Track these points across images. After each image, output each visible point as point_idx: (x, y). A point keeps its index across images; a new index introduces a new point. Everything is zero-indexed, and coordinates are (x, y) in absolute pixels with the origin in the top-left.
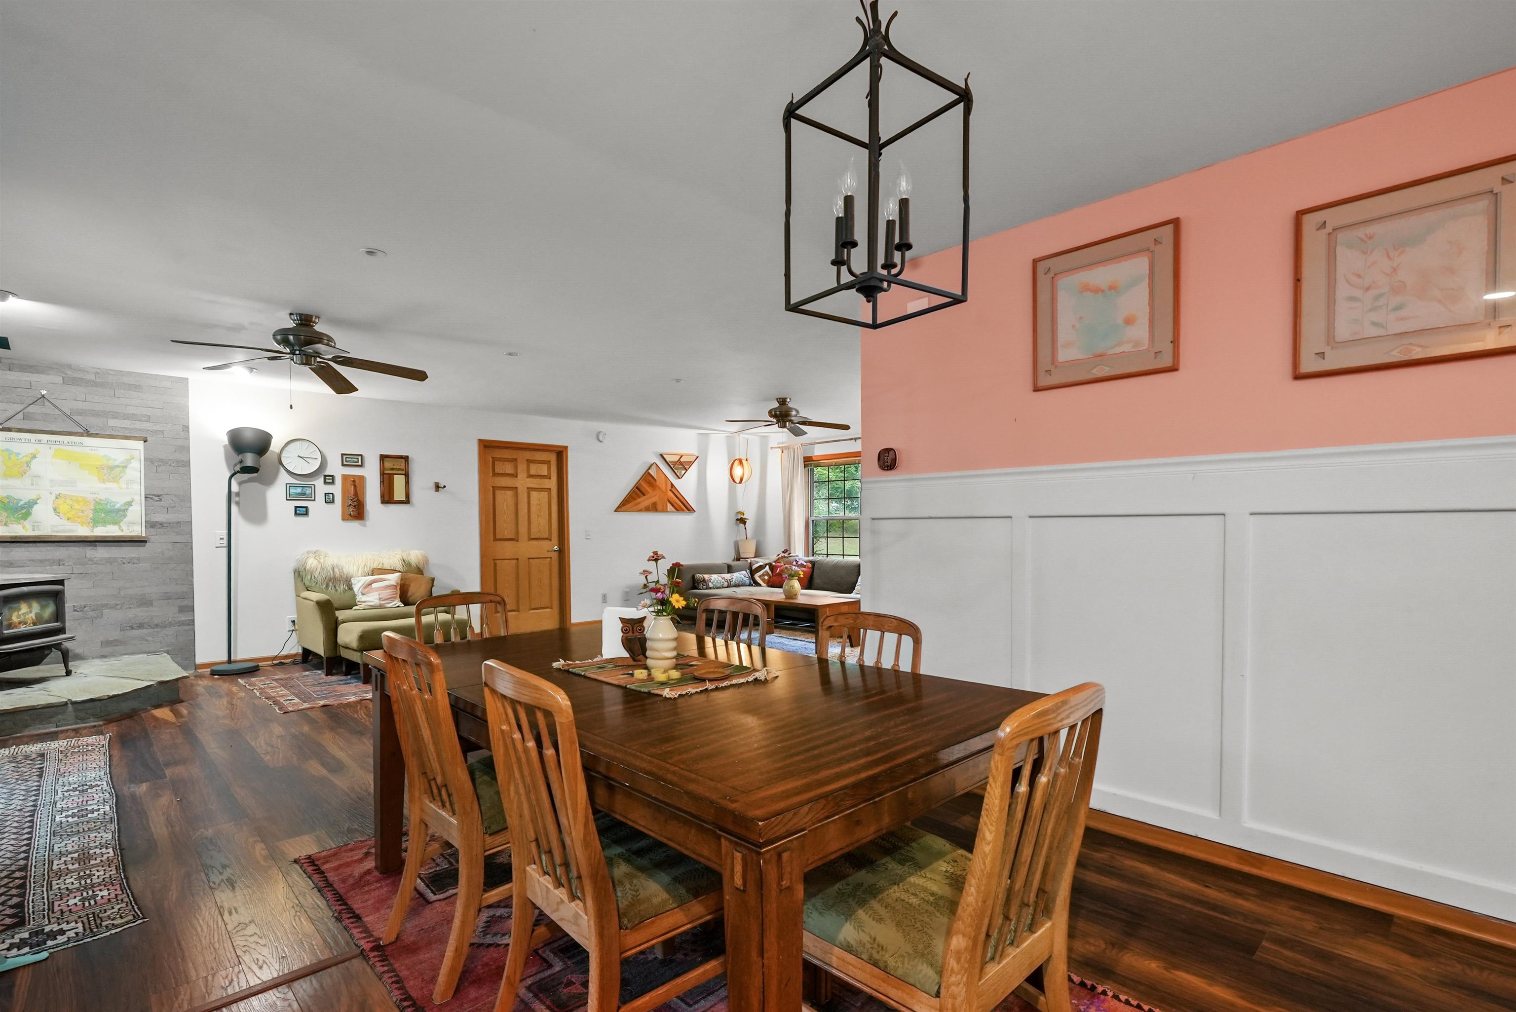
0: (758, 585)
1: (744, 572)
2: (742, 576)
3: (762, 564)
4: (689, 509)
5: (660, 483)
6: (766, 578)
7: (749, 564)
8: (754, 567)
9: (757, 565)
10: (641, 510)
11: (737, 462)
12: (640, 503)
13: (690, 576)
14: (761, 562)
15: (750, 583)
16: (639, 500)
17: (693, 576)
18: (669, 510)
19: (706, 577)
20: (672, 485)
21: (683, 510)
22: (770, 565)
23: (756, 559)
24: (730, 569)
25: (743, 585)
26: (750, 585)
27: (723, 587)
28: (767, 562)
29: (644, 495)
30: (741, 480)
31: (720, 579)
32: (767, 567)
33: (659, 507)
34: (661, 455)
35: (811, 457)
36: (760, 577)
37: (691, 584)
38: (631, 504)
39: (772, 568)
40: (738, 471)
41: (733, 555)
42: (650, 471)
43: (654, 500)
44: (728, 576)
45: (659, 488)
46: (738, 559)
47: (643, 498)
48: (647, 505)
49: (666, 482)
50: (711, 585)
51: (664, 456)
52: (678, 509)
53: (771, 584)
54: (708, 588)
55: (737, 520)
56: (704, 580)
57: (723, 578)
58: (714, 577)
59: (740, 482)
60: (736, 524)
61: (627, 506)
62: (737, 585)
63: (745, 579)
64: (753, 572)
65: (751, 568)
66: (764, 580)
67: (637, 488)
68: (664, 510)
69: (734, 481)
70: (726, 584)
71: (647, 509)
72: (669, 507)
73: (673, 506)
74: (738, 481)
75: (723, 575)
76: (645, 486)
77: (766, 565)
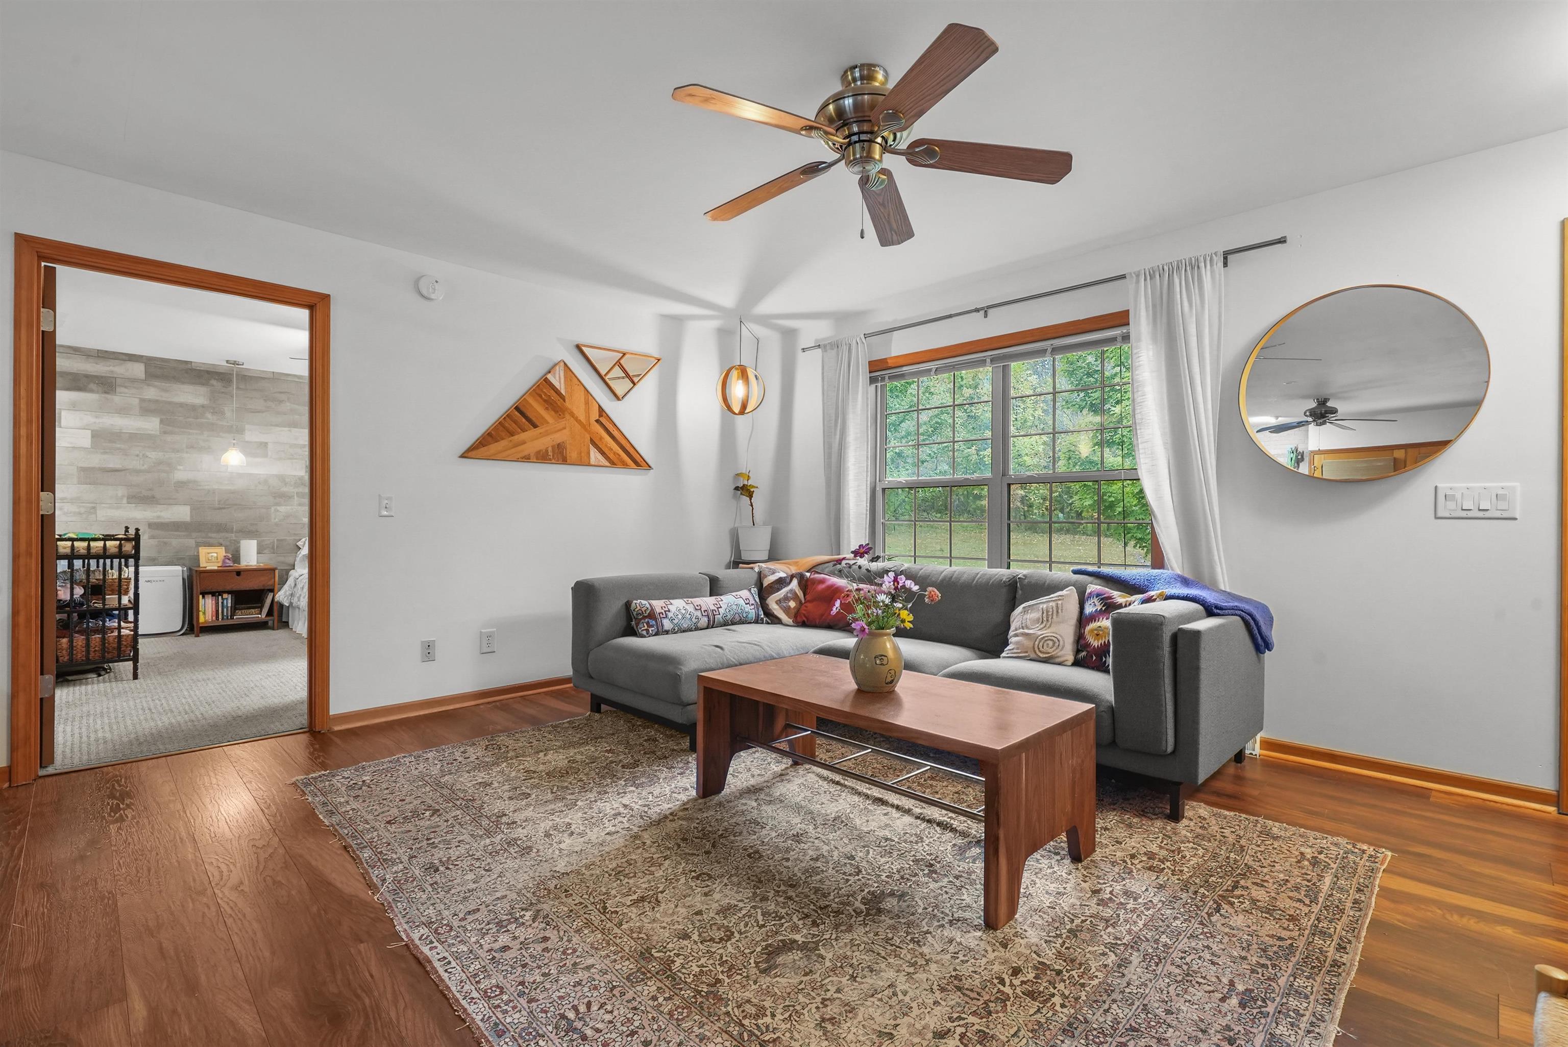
0: (773, 619)
1: (745, 593)
2: (741, 602)
3: (783, 575)
4: (638, 462)
5: (576, 405)
6: (792, 604)
7: (755, 576)
8: (766, 583)
9: (772, 578)
10: (526, 459)
11: (735, 374)
12: (524, 443)
13: (618, 604)
14: (780, 571)
15: (758, 616)
16: (523, 436)
17: (628, 605)
18: (593, 461)
19: (658, 605)
20: (601, 411)
21: (625, 465)
22: (801, 577)
23: (771, 565)
24: (715, 587)
25: (743, 622)
26: (757, 621)
27: (697, 629)
28: (794, 570)
29: (535, 426)
30: (744, 406)
31: (690, 608)
32: (795, 582)
33: (573, 455)
34: (578, 347)
35: (884, 361)
36: (778, 602)
37: (622, 623)
38: (503, 444)
39: (805, 584)
40: (738, 390)
41: (727, 556)
42: (549, 377)
43: (558, 438)
44: (708, 602)
45: (572, 415)
46: (736, 563)
47: (531, 433)
48: (543, 447)
49: (587, 403)
50: (667, 625)
51: (584, 349)
52: (613, 463)
53: (803, 621)
54: (661, 632)
55: (737, 488)
56: (652, 615)
57: (698, 608)
58: (677, 605)
59: (743, 411)
60: (735, 496)
61: (494, 448)
62: (727, 623)
63: (748, 608)
64: (764, 592)
65: (762, 584)
66: (787, 610)
67: (517, 409)
68: (583, 462)
69: (729, 408)
70: (704, 621)
71: (542, 457)
72: (595, 455)
73: (603, 453)
74: (737, 408)
75: (697, 601)
76: (537, 408)
77: (792, 577)
